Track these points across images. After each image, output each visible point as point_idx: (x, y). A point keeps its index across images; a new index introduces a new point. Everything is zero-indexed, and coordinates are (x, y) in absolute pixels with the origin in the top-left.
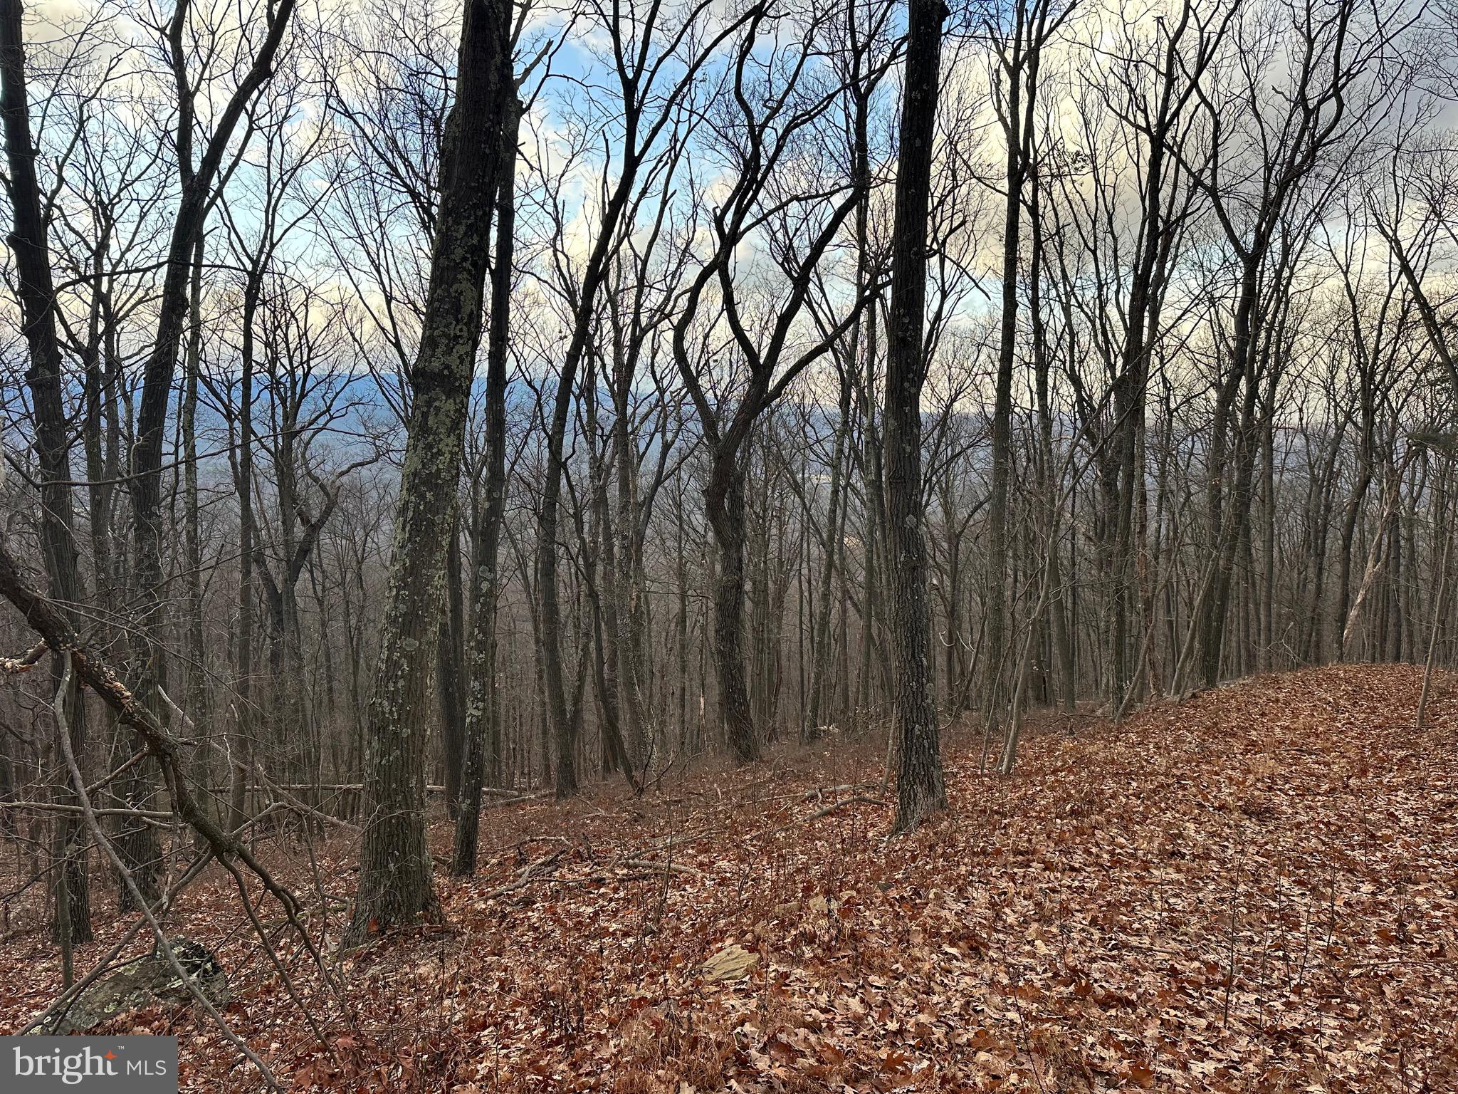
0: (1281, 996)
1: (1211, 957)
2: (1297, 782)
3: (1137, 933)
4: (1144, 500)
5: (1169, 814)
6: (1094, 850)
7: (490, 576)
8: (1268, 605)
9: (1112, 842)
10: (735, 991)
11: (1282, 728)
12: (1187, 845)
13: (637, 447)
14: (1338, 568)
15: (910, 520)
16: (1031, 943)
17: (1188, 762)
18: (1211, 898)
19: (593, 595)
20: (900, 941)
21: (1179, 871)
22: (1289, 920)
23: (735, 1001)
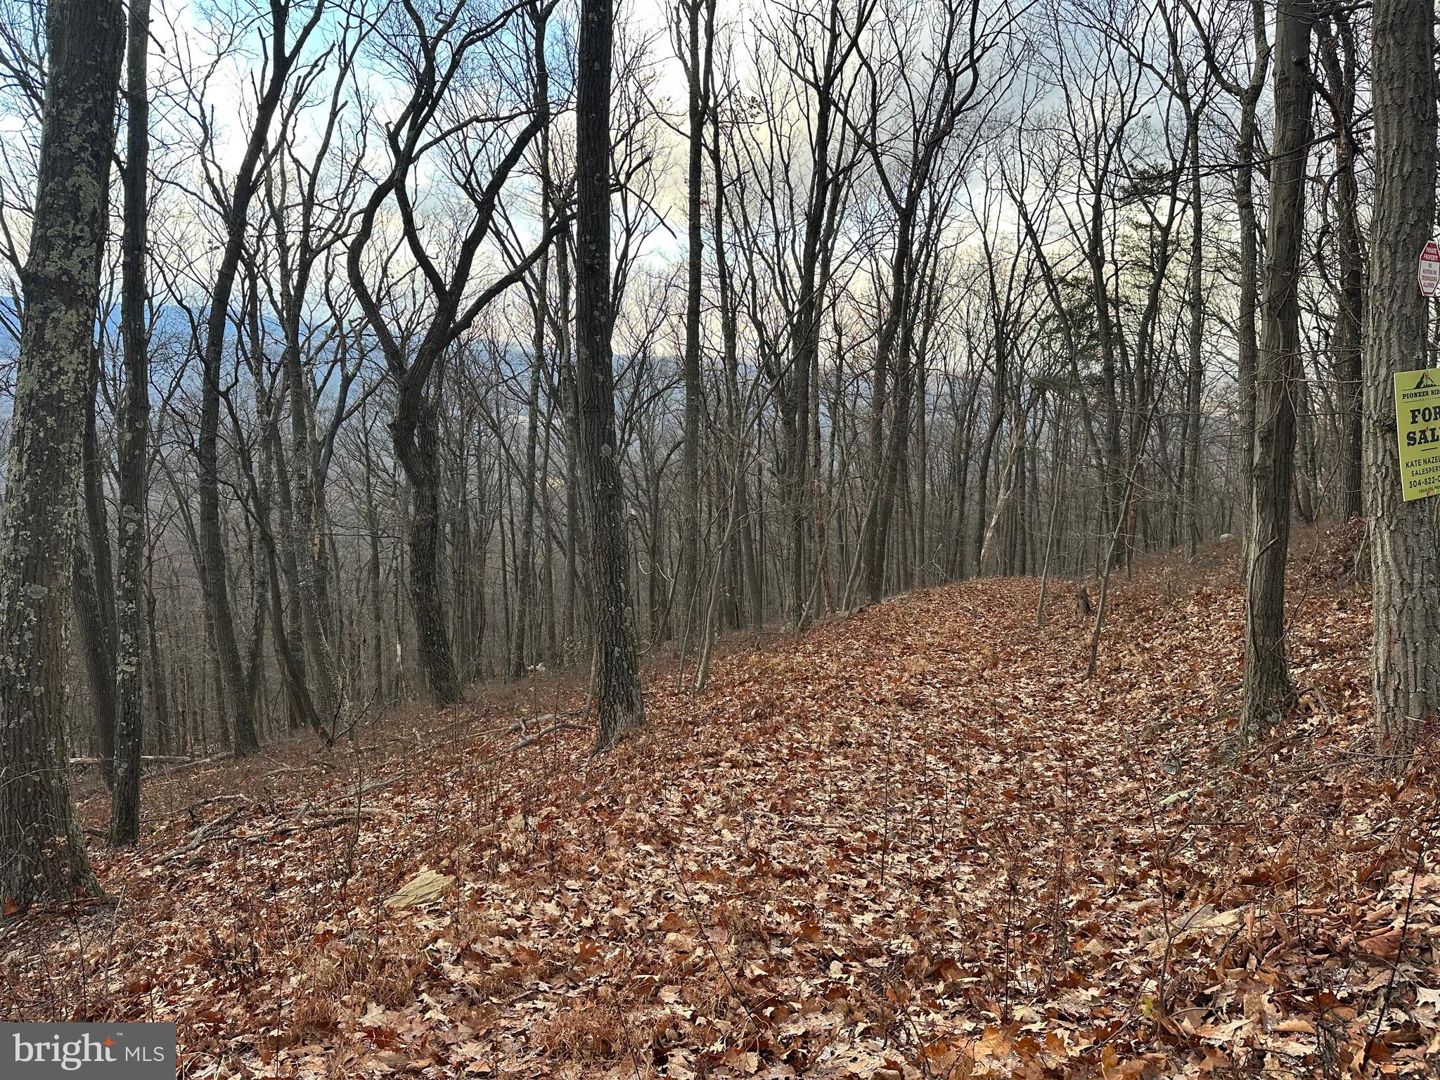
0: (927, 853)
1: (872, 828)
2: (942, 677)
3: (811, 814)
4: (818, 436)
5: (839, 711)
6: (775, 747)
7: (137, 517)
8: (922, 531)
9: (790, 739)
10: (428, 912)
11: (932, 633)
12: (853, 735)
13: (313, 380)
14: (977, 497)
15: (605, 449)
16: (718, 833)
17: (856, 665)
18: (873, 777)
19: (267, 539)
20: (597, 845)
21: (846, 758)
22: (936, 790)
23: (430, 922)
